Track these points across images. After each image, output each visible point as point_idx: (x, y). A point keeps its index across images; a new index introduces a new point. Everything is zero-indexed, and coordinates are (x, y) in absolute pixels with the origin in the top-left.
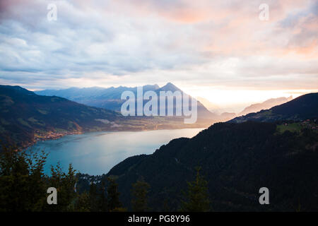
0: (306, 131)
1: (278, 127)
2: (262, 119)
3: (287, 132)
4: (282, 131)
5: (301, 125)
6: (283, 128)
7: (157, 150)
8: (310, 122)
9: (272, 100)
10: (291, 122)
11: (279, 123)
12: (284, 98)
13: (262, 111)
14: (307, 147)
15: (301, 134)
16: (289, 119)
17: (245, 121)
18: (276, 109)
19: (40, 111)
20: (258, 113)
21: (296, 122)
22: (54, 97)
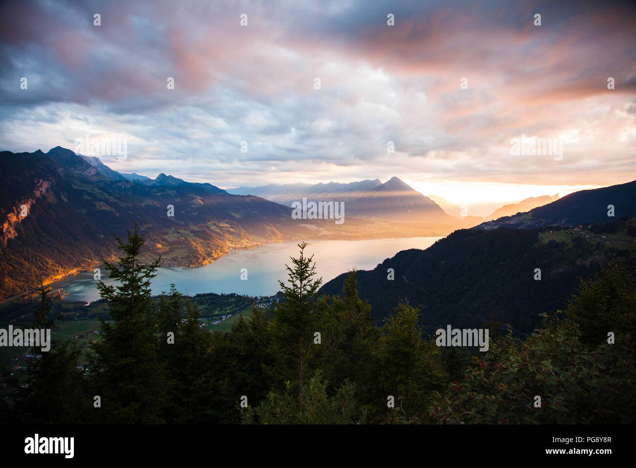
0: (578, 240)
1: (541, 235)
2: (518, 225)
3: (551, 242)
4: (546, 241)
5: (571, 233)
6: (546, 238)
7: (379, 265)
8: (583, 230)
9: (531, 199)
10: (558, 229)
11: (542, 230)
12: (547, 197)
13: (519, 214)
14: (578, 262)
15: (571, 246)
16: (555, 225)
17: (496, 227)
18: (537, 212)
19: (233, 213)
20: (513, 216)
21: (565, 229)
22: (249, 196)
